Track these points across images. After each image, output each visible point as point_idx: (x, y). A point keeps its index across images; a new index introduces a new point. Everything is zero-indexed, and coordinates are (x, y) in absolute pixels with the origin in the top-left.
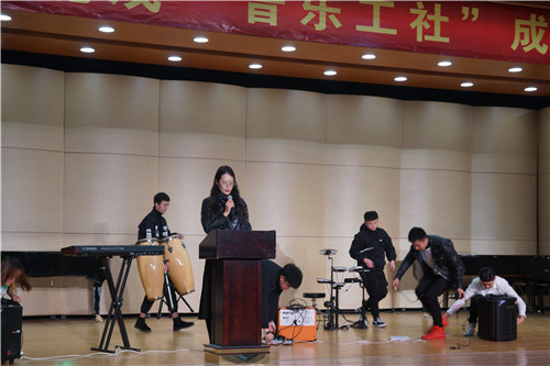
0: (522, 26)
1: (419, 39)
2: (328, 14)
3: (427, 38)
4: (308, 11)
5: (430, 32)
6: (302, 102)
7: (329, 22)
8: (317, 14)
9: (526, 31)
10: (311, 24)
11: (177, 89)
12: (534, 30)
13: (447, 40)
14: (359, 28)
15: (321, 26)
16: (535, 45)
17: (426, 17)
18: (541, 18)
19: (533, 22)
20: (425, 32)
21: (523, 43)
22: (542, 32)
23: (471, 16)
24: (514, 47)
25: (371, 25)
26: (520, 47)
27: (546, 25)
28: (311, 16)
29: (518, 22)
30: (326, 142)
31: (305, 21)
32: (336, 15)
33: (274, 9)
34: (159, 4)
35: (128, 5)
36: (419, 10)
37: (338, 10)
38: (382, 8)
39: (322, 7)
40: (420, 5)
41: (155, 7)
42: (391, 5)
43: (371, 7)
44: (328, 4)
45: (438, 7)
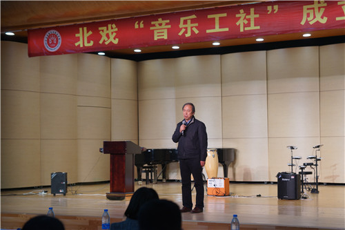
0: (308, 9)
1: (242, 30)
2: (192, 27)
3: (246, 29)
5: (248, 25)
7: (192, 31)
8: (186, 28)
9: (311, 11)
10: (183, 35)
12: (316, 10)
13: (258, 27)
14: (208, 31)
15: (188, 35)
16: (318, 19)
17: (245, 18)
20: (245, 26)
21: (309, 19)
22: (322, 10)
23: (273, 10)
24: (303, 23)
25: (214, 28)
26: (307, 22)
28: (183, 30)
29: (305, 7)
31: (180, 34)
32: (196, 27)
33: (166, 31)
34: (117, 40)
35: (106, 43)
36: (242, 14)
37: (197, 25)
38: (220, 18)
39: (189, 25)
40: (242, 11)
41: (116, 42)
42: (225, 15)
43: (214, 19)
44: (192, 23)
45: (252, 10)
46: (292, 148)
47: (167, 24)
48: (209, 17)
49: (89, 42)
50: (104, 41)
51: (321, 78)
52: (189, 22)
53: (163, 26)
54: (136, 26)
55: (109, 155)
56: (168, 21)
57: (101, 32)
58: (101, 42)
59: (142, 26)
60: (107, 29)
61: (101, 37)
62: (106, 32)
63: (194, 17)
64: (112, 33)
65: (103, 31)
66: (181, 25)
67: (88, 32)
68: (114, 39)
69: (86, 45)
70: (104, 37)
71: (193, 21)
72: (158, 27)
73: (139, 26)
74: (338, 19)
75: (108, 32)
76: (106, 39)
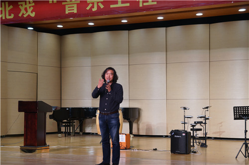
1: (141, 5)
2: (98, 3)
3: (145, 4)
7: (98, 6)
8: (93, 4)
10: (90, 9)
13: (155, 3)
14: (112, 6)
15: (95, 9)
20: (144, 2)
28: (90, 5)
32: (101, 2)
33: (75, 6)
34: (34, 13)
35: (25, 16)
41: (33, 15)
46: (185, 108)
49: (10, 15)
50: (23, 14)
51: (211, 51)
53: (73, 1)
55: (24, 113)
57: (20, 7)
58: (20, 15)
59: (55, 1)
60: (26, 4)
61: (20, 10)
62: (24, 6)
64: (30, 7)
65: (22, 5)
67: (9, 6)
68: (32, 12)
69: (8, 17)
70: (23, 11)
72: (69, 2)
73: (53, 1)
75: (26, 6)
76: (25, 12)
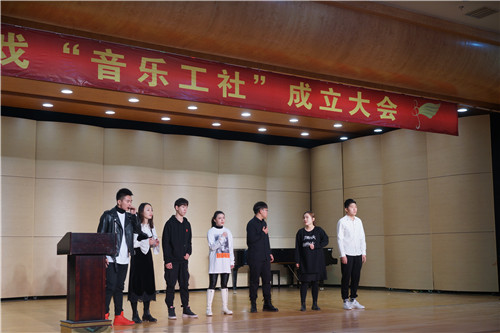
0: (295, 90)
1: (225, 95)
2: (158, 75)
3: (230, 95)
4: (143, 73)
5: (232, 91)
6: (146, 139)
7: (159, 81)
8: (150, 75)
9: (298, 93)
10: (145, 82)
11: (50, 127)
12: (302, 93)
13: (244, 97)
14: (181, 86)
15: (153, 84)
16: (304, 103)
17: (228, 81)
18: (307, 85)
19: (301, 87)
20: (229, 91)
21: (295, 101)
22: (308, 95)
23: (260, 81)
24: (290, 104)
25: (190, 84)
26: (294, 104)
27: (310, 90)
28: (145, 76)
29: (292, 87)
30: (163, 168)
31: (141, 80)
32: (164, 76)
33: (118, 70)
34: (26, 62)
35: (3, 62)
36: (224, 75)
37: (166, 73)
38: (198, 73)
39: (154, 70)
40: (225, 72)
41: (24, 65)
42: (204, 71)
43: (189, 72)
44: (158, 68)
45: (237, 74)
47: (119, 60)
48: (184, 67)
52: (154, 66)
53: (114, 62)
54: (66, 50)
56: (122, 57)
59: (76, 52)
60: (7, 40)
62: (3, 43)
63: (161, 61)
64: (17, 49)
66: (142, 68)
68: (21, 59)
71: (160, 67)
72: (105, 61)
73: (71, 51)
74: (321, 108)
75: (6, 44)
76: (3, 56)
